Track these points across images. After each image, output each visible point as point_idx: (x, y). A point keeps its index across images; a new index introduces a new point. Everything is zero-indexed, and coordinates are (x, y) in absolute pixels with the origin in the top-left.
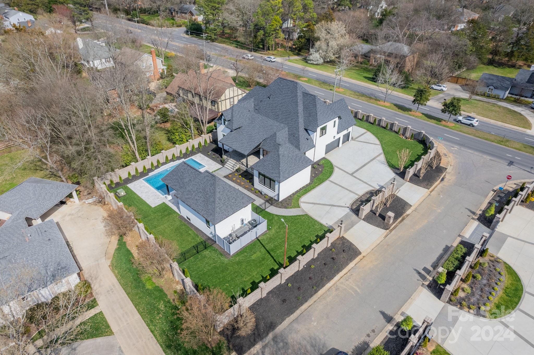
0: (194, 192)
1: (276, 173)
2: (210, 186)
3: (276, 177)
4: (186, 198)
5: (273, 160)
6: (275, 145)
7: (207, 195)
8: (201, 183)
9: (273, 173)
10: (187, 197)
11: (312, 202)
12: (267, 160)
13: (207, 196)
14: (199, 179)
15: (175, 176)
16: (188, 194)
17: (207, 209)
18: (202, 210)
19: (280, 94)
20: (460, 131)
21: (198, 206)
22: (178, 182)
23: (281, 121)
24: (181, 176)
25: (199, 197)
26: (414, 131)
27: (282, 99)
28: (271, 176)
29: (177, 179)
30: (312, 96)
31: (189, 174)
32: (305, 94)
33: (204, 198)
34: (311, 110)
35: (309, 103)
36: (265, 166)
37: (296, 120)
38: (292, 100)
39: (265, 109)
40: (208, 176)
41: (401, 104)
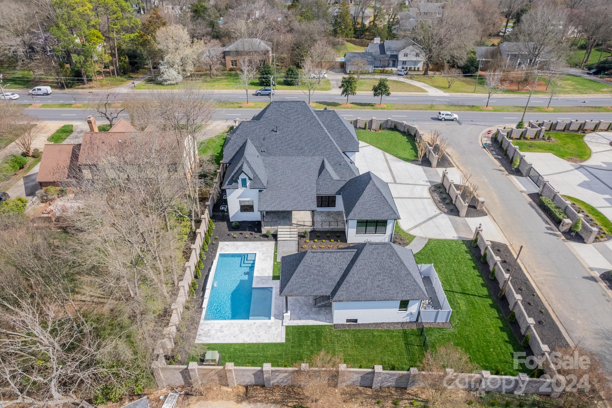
0: (366, 280)
1: (387, 211)
2: (390, 259)
3: (391, 215)
4: (358, 294)
5: (375, 198)
6: (334, 183)
7: (391, 271)
8: (372, 263)
9: (383, 213)
10: (358, 291)
11: (413, 226)
12: (366, 202)
13: (393, 272)
14: (364, 260)
15: (306, 278)
16: (358, 288)
17: (404, 288)
18: (397, 293)
19: (289, 122)
20: (397, 109)
21: (386, 293)
22: (319, 282)
23: (310, 154)
24: (319, 272)
25: (379, 281)
26: (380, 121)
27: (295, 128)
28: (383, 217)
29: (315, 280)
30: (331, 113)
31: (332, 262)
32: (319, 113)
33: (390, 278)
34: (339, 128)
35: (331, 121)
36: (367, 209)
37: (331, 146)
38: (311, 124)
39: (277, 147)
40: (376, 249)
41: (323, 101)
